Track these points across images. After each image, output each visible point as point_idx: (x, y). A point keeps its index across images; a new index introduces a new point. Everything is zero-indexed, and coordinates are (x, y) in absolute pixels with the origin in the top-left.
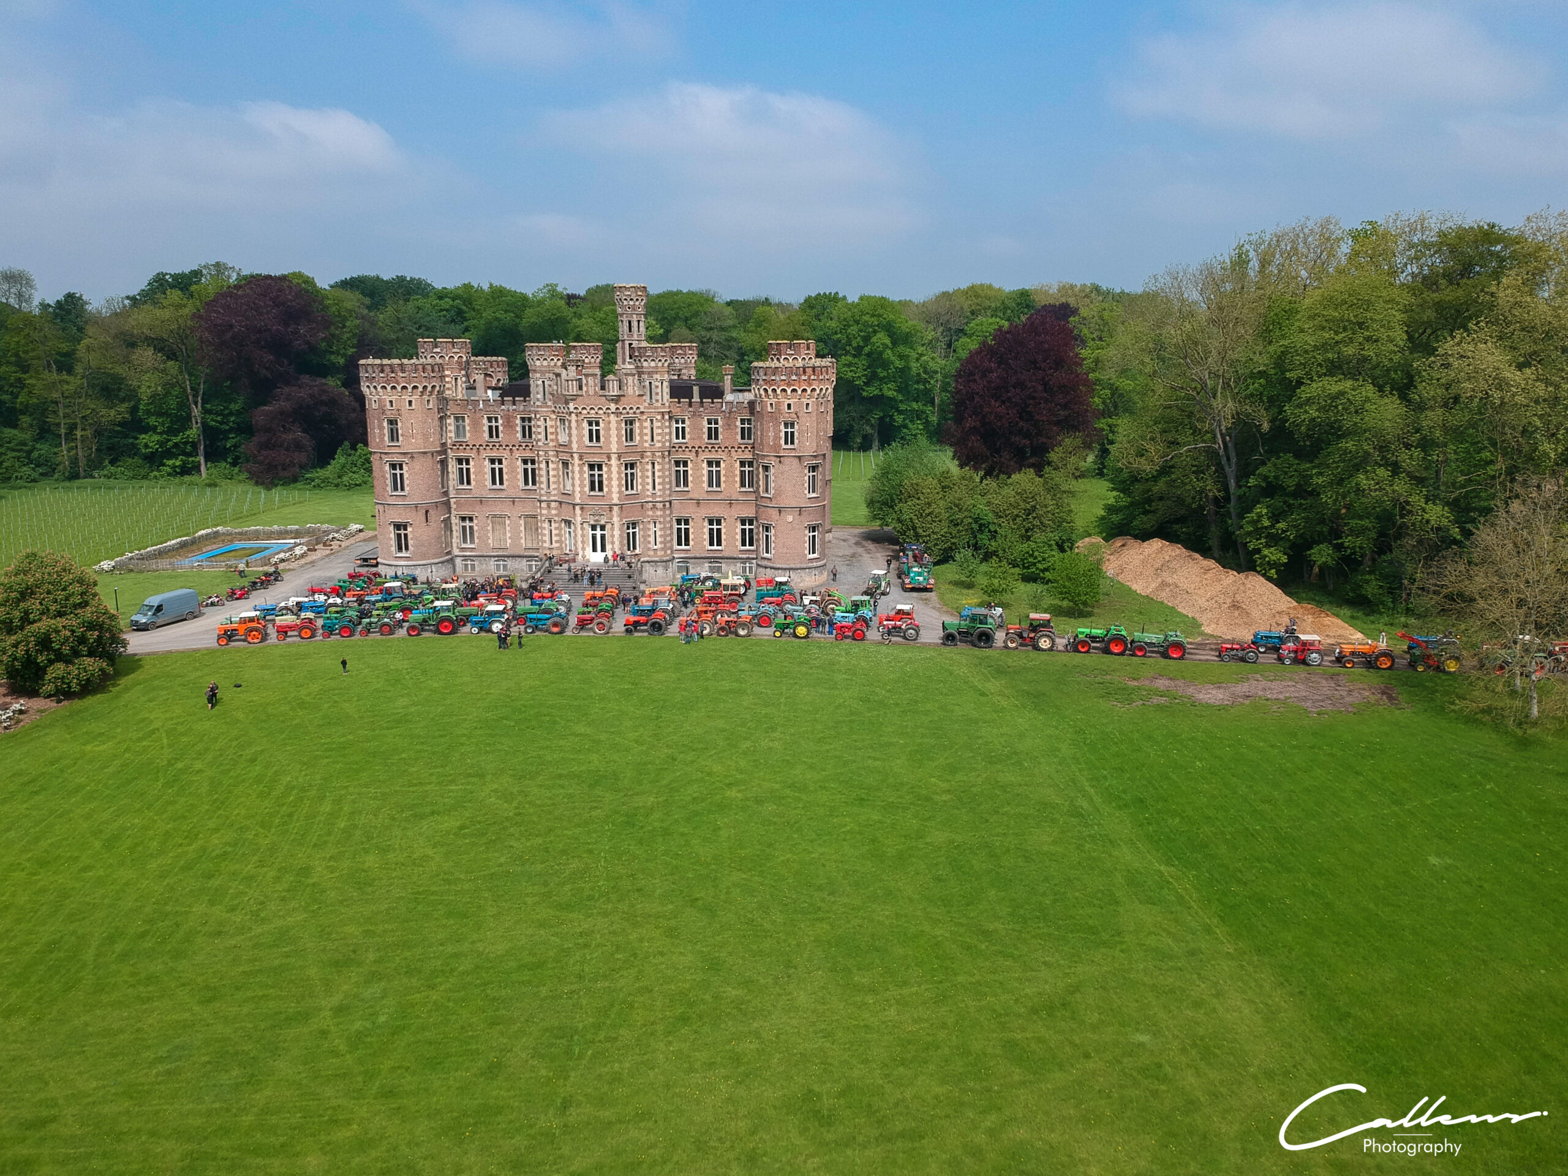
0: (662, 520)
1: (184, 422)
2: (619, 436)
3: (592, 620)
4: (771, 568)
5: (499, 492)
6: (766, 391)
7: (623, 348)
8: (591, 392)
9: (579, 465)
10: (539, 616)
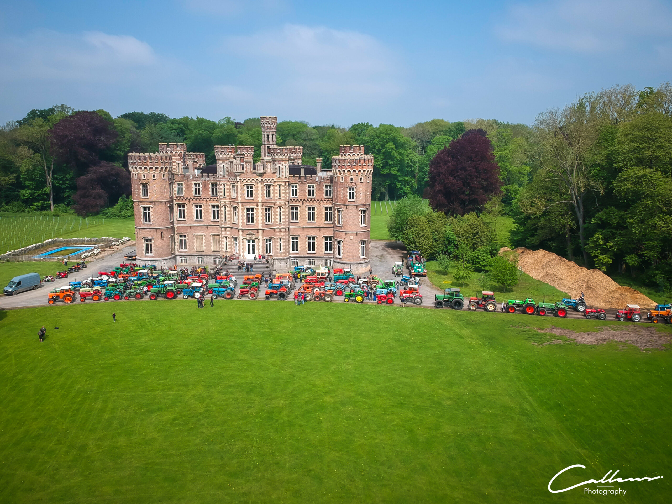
0: (284, 237)
1: (43, 184)
2: (263, 194)
3: (248, 292)
4: (341, 263)
5: (200, 222)
6: (339, 171)
7: (265, 148)
8: (248, 171)
9: (242, 209)
10: (220, 289)
